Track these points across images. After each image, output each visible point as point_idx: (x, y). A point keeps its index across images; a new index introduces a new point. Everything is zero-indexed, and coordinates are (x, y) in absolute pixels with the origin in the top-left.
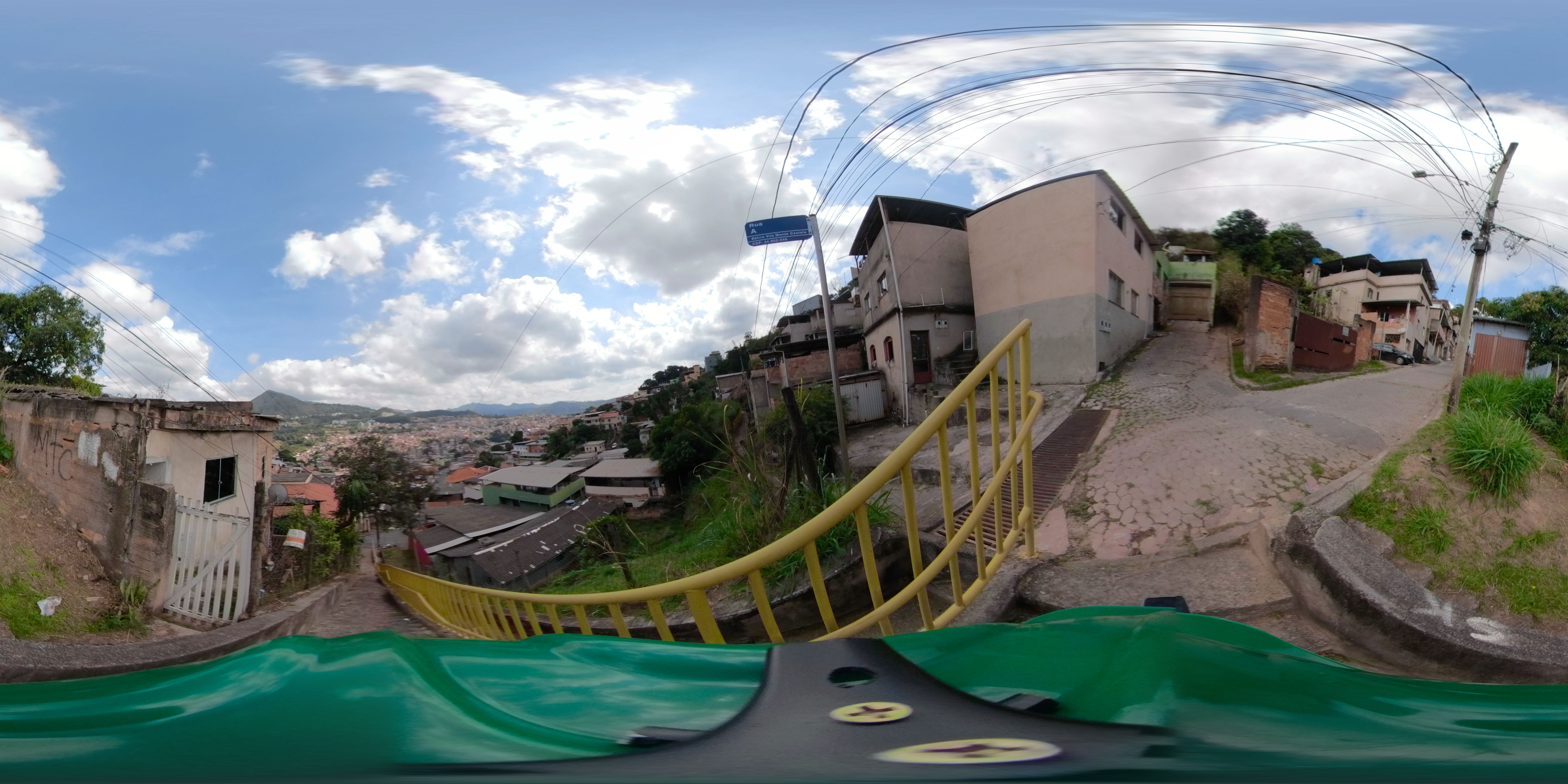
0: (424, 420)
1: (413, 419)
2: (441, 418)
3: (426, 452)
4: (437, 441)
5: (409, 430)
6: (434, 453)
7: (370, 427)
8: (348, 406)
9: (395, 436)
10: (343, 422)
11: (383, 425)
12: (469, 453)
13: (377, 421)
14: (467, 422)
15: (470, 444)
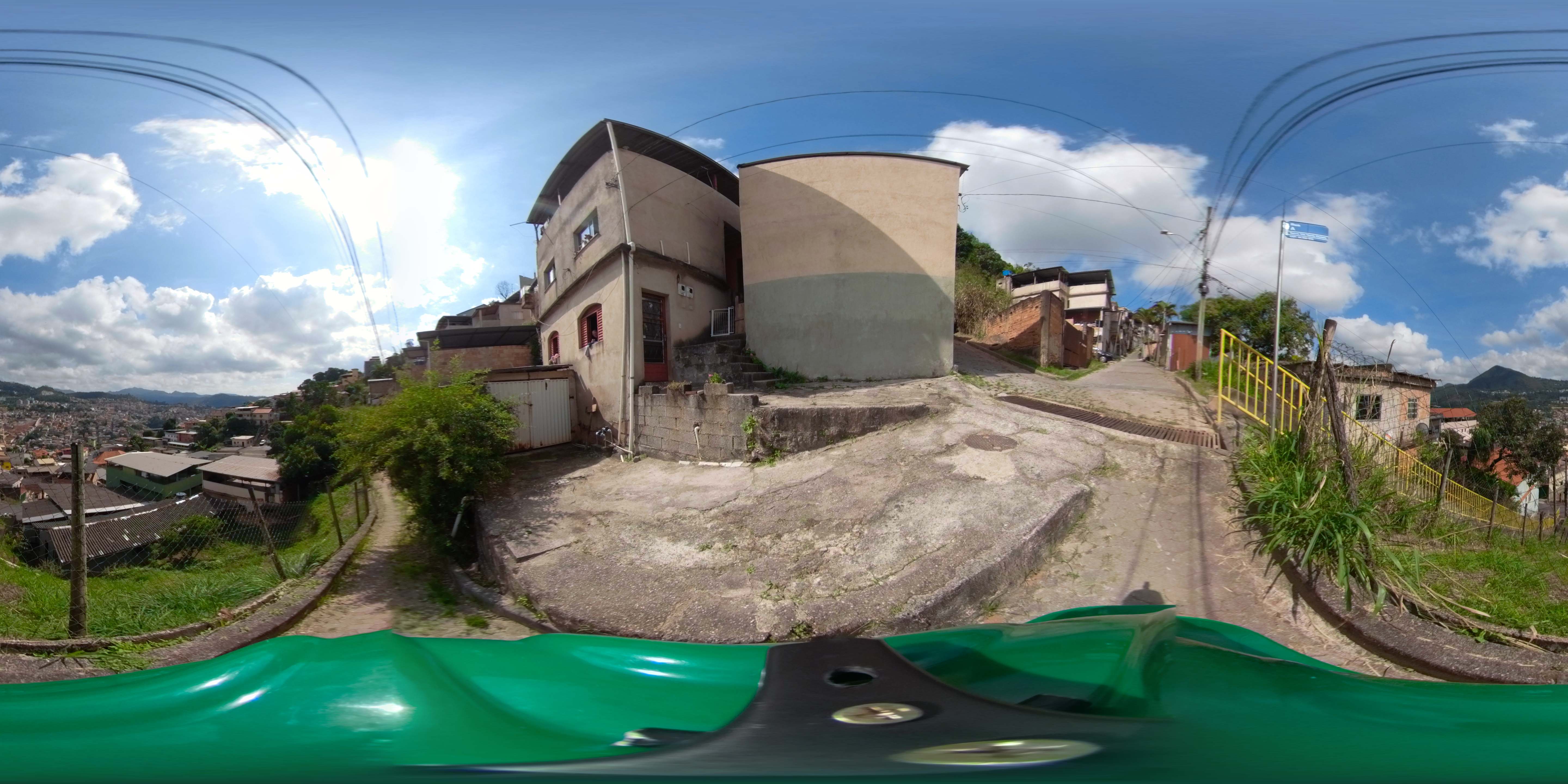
5: (68, 410)
9: (54, 415)
11: (42, 403)
13: (36, 399)
14: (127, 406)
15: (127, 428)
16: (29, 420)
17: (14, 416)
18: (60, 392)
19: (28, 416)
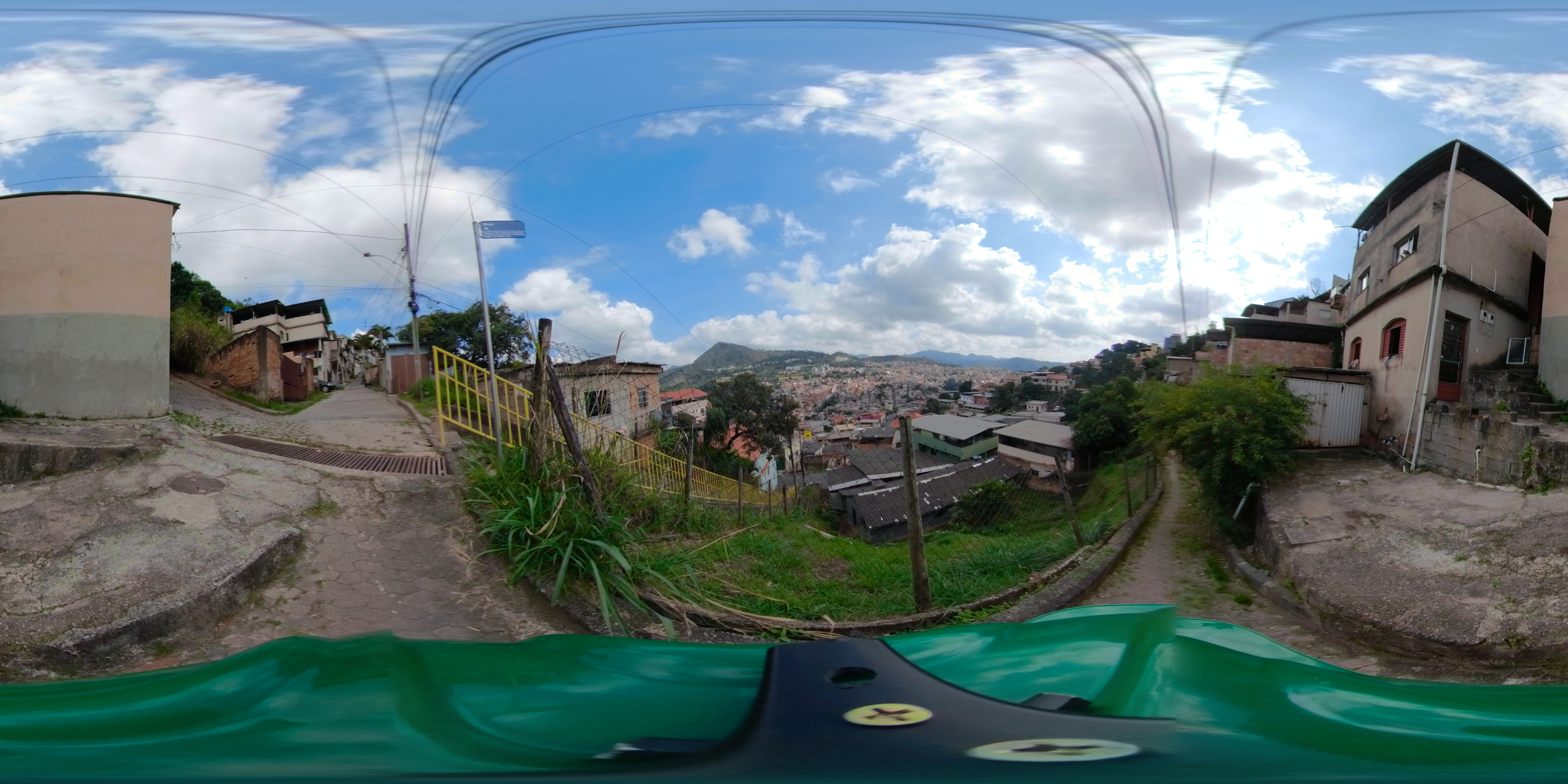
0: (878, 364)
1: (867, 363)
2: (896, 363)
3: (879, 397)
4: (890, 386)
5: (864, 375)
6: (886, 398)
7: (824, 372)
8: (802, 352)
9: (849, 380)
10: (797, 368)
11: (837, 369)
12: (921, 399)
13: (831, 365)
14: (923, 369)
15: (923, 391)
16: (825, 387)
17: (810, 384)
18: (855, 358)
19: (824, 383)
